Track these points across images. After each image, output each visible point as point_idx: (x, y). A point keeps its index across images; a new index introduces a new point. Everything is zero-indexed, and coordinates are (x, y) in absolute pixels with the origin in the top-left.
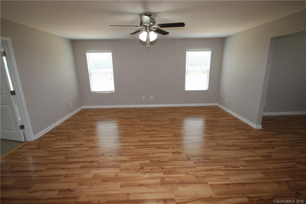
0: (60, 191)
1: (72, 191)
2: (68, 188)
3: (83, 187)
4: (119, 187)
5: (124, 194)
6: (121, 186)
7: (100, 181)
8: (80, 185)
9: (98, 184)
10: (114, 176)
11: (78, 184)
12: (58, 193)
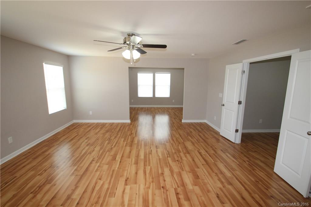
0: (223, 203)
1: (218, 194)
2: (217, 199)
3: (210, 188)
4: (199, 169)
5: (204, 167)
6: (198, 168)
7: (200, 180)
8: (209, 191)
9: (203, 180)
10: (191, 173)
11: (209, 194)
12: (225, 204)
